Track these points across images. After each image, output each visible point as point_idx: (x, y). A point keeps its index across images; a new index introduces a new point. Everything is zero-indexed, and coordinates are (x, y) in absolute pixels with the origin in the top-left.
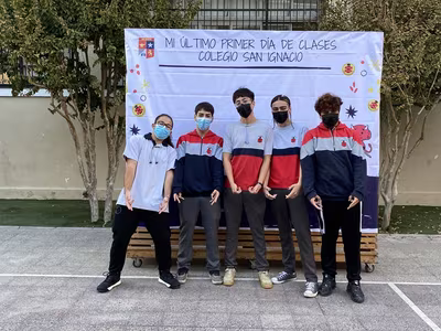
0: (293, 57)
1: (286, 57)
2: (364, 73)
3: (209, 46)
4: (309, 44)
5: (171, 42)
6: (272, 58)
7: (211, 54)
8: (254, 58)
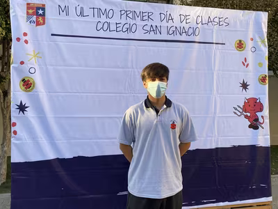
1: (184, 31)
2: (253, 50)
3: (107, 17)
4: (206, 20)
5: (65, 10)
6: (171, 32)
7: (109, 24)
8: (154, 31)
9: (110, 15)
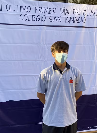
6: (67, 21)
7: (28, 16)
8: (56, 20)
9: (28, 11)
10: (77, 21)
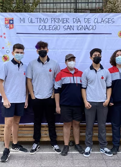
0: (91, 27)
1: (87, 28)
3: (44, 22)
4: (100, 20)
5: (23, 20)
8: (69, 28)
10: (88, 28)
